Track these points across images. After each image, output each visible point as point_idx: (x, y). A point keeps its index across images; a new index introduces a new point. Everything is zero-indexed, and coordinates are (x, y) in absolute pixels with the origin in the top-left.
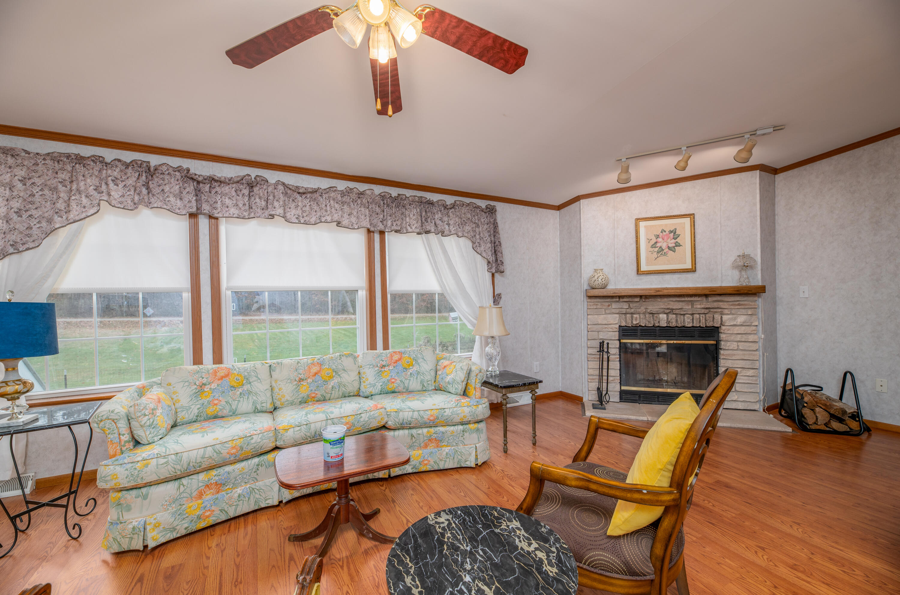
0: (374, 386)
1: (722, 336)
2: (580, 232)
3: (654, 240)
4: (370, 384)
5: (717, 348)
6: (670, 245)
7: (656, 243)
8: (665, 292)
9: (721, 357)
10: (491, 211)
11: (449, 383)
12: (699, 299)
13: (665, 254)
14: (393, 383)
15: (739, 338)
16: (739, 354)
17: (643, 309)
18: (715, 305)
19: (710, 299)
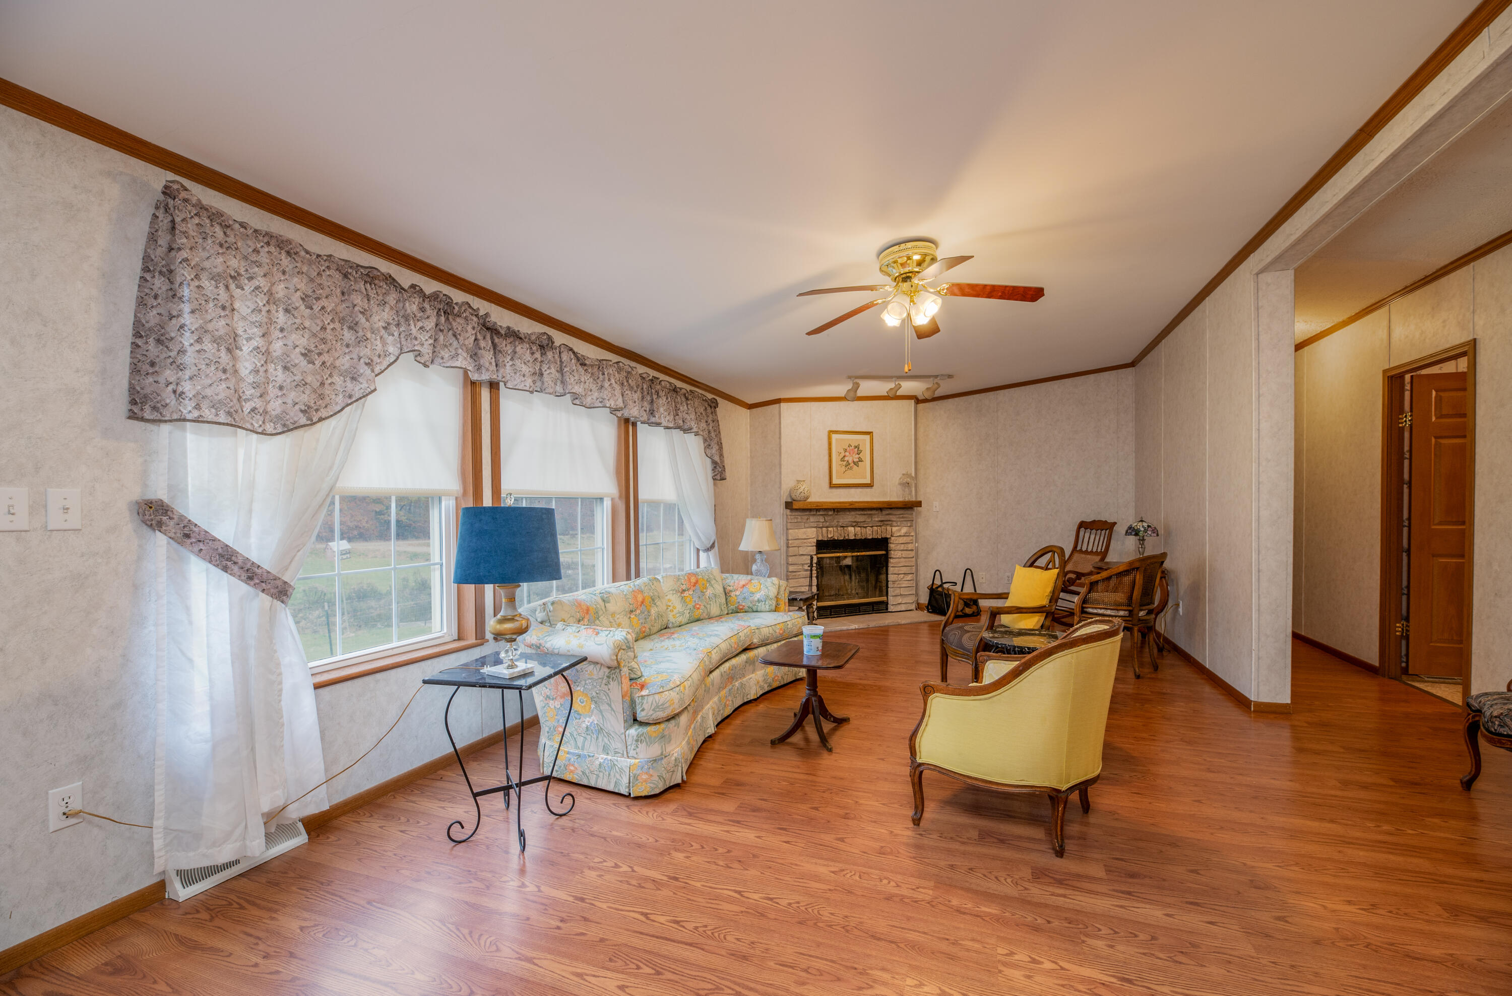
0: (683, 615)
1: (891, 546)
2: (780, 438)
3: (843, 454)
4: (679, 613)
5: (886, 558)
6: (855, 460)
7: (844, 456)
8: (857, 506)
9: (890, 565)
10: (714, 405)
11: (759, 601)
12: (877, 512)
13: (851, 468)
14: (698, 608)
15: (902, 547)
16: (903, 562)
17: (835, 523)
18: (888, 518)
19: (884, 512)
